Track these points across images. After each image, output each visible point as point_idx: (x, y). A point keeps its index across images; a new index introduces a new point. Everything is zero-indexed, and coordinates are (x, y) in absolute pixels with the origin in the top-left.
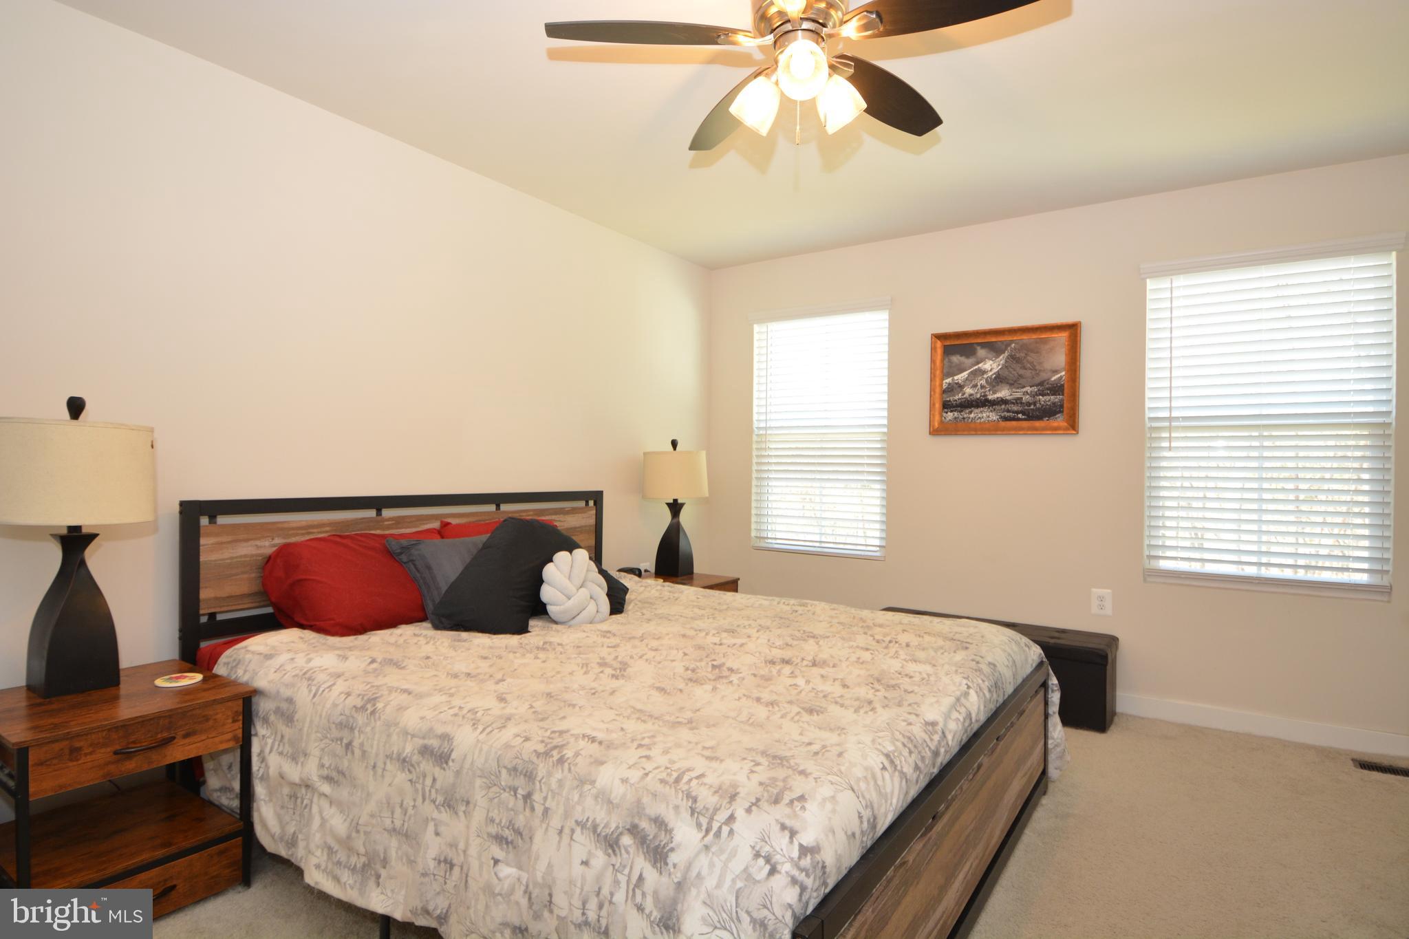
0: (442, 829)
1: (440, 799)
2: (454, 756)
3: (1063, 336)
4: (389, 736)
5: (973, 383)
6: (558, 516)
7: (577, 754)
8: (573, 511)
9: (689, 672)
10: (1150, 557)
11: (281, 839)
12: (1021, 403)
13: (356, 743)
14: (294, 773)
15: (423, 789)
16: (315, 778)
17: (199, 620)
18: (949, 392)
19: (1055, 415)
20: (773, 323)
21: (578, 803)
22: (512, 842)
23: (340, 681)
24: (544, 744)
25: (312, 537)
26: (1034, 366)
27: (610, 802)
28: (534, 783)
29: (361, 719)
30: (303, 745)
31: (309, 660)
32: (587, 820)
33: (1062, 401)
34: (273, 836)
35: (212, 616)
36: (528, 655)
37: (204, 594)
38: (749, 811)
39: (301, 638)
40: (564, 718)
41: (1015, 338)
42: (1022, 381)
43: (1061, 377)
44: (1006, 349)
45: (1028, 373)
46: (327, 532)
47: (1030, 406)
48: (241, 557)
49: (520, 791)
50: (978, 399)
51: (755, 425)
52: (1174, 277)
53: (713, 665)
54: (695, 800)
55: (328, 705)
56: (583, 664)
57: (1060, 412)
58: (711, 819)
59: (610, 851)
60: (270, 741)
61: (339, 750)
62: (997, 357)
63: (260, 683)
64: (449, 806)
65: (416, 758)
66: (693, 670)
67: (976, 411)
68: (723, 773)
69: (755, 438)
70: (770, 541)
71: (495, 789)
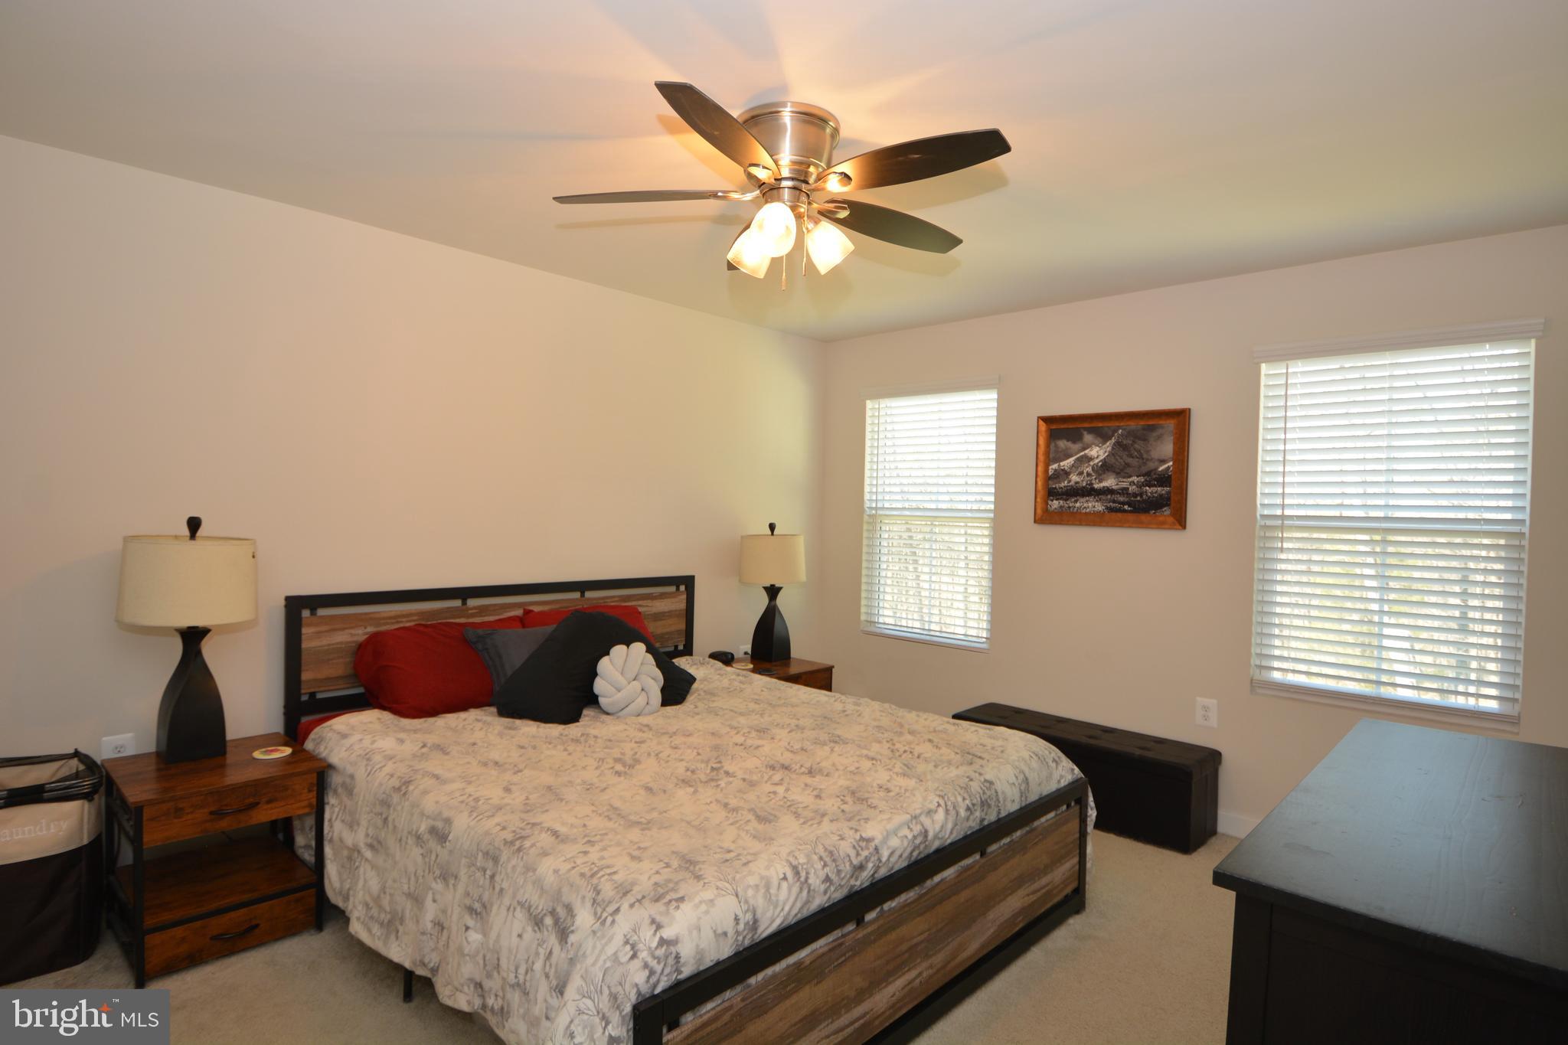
0: (438, 897)
1: (438, 873)
2: (450, 838)
3: (1170, 425)
4: (412, 815)
5: (1079, 470)
6: (645, 601)
7: (533, 845)
8: (662, 596)
9: (689, 773)
10: (1261, 667)
11: (340, 893)
12: (1127, 494)
13: (390, 819)
14: (349, 839)
15: (430, 863)
16: (362, 845)
17: (300, 698)
18: (1056, 478)
19: (1161, 508)
20: (886, 400)
21: (522, 886)
22: (480, 913)
23: (390, 763)
24: (514, 834)
25: (402, 625)
26: (1141, 455)
27: (542, 889)
28: (497, 867)
29: (396, 798)
30: (357, 815)
31: (373, 742)
32: (526, 902)
33: (1169, 493)
34: (334, 890)
35: (312, 695)
36: (559, 747)
37: (305, 676)
38: (632, 906)
39: (379, 719)
40: (547, 811)
41: (1122, 424)
42: (1129, 470)
43: (1169, 467)
44: (1113, 436)
45: (1134, 462)
46: (414, 621)
47: (1136, 497)
48: (337, 643)
49: (488, 873)
50: (1084, 487)
51: (867, 504)
52: (1288, 362)
53: (712, 767)
54: (598, 893)
55: (376, 784)
56: (600, 759)
57: (1168, 505)
58: (604, 910)
59: (536, 928)
60: (337, 810)
61: (380, 823)
62: (1104, 442)
63: (334, 759)
64: (444, 879)
65: (426, 837)
66: (693, 772)
67: (1082, 500)
68: (633, 873)
69: (866, 518)
70: (880, 626)
71: (473, 869)
